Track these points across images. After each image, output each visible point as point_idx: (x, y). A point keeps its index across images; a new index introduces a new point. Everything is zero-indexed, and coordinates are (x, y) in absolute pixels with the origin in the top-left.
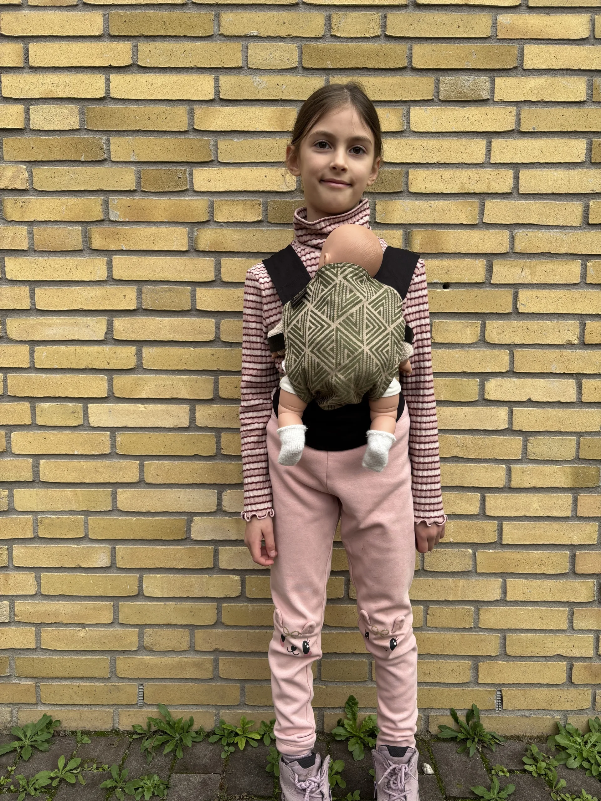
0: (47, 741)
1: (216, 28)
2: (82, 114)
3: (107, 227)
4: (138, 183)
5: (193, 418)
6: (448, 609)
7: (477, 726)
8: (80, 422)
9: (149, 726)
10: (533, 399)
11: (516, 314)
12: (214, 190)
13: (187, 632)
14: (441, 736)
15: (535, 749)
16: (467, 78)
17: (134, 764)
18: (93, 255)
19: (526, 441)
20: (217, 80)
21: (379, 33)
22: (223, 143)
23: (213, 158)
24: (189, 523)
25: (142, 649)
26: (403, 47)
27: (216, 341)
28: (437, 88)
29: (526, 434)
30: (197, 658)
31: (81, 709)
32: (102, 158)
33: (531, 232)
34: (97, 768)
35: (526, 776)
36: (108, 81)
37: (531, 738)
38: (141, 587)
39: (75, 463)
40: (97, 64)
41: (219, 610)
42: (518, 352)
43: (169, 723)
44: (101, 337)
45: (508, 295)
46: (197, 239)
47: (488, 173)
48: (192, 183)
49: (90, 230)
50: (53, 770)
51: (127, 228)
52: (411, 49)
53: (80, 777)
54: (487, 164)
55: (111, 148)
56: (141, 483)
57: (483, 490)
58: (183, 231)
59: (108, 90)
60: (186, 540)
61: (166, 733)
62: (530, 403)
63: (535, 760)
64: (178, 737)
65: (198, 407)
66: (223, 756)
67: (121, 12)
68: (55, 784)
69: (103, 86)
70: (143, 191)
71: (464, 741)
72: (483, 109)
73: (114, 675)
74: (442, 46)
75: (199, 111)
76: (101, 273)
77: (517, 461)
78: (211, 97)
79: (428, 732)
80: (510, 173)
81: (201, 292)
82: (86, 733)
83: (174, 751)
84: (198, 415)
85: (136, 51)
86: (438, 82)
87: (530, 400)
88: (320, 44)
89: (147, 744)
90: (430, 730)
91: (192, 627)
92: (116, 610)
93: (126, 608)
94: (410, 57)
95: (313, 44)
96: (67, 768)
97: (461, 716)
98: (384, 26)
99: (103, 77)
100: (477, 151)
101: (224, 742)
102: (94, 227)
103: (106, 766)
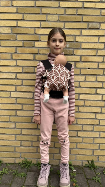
0: (0, 165)
1: (41, 12)
2: (11, 29)
3: (16, 54)
4: (23, 45)
5: (33, 96)
6: (88, 139)
7: (93, 164)
8: (9, 96)
9: (22, 162)
11: (104, 75)
12: (39, 47)
13: (31, 142)
14: (85, 166)
16: (94, 24)
17: (19, 170)
18: (13, 60)
20: (41, 23)
21: (76, 13)
22: (41, 37)
23: (39, 40)
24: (32, 118)
25: (21, 146)
26: (81, 17)
28: (88, 26)
30: (32, 148)
31: (8, 158)
32: (15, 39)
34: (11, 171)
35: (104, 175)
36: (17, 22)
38: (21, 132)
39: (8, 105)
40: (15, 19)
41: (38, 137)
42: (104, 83)
44: (14, 78)
45: (102, 71)
46: (35, 57)
47: (98, 44)
48: (35, 45)
49: (12, 55)
50: (2, 171)
51: (20, 54)
52: (83, 17)
53: (8, 173)
54: (99, 42)
55: (18, 37)
56: (22, 110)
57: (96, 113)
58: (33, 55)
59: (17, 24)
60: (31, 122)
61: (26, 164)
64: (28, 165)
66: (38, 169)
67: (20, 8)
68: (2, 174)
69: (16, 24)
71: (90, 167)
72: (98, 30)
73: (15, 151)
74: (90, 16)
75: (37, 29)
76: (15, 64)
77: (103, 107)
78: (39, 26)
79: (83, 165)
80: (103, 44)
82: (9, 163)
83: (28, 168)
85: (23, 16)
86: (88, 24)
88: (63, 16)
89: (22, 166)
91: (32, 141)
92: (16, 137)
93: (18, 136)
94: (82, 19)
95: (62, 16)
96: (5, 170)
97: (90, 162)
98: (77, 12)
99: (16, 22)
100: (96, 39)
101: (38, 166)
102: (13, 54)
103: (13, 170)
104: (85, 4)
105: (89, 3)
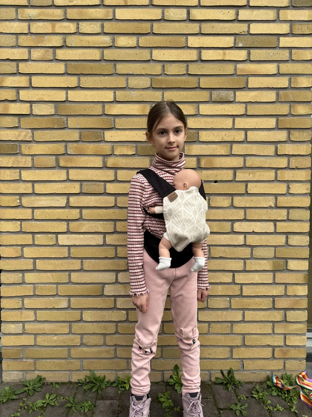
0: (40, 387)
1: (114, 70)
2: (56, 108)
3: (67, 157)
4: (80, 137)
5: (105, 241)
6: (219, 325)
7: (232, 377)
8: (55, 243)
9: (86, 379)
10: (255, 231)
11: (247, 194)
12: (113, 140)
13: (102, 337)
14: (217, 382)
15: (258, 387)
16: (223, 92)
17: (79, 397)
18: (59, 169)
19: (252, 250)
20: (115, 93)
21: (185, 73)
22: (117, 120)
23: (113, 126)
24: (103, 287)
25: (82, 344)
26: (195, 79)
27: (115, 206)
28: (211, 96)
29: (252, 247)
30: (107, 348)
31: (55, 372)
32: (64, 127)
33: (253, 158)
34: (63, 399)
35: (253, 400)
36: (67, 93)
37: (257, 383)
38: (81, 316)
39: (52, 261)
40: (63, 86)
41: (117, 326)
42: (247, 210)
43: (94, 378)
44: (64, 205)
45: (243, 186)
46: (106, 162)
47: (233, 132)
48: (104, 138)
50: (44, 400)
51: (75, 157)
52: (199, 80)
53: (56, 403)
54: (233, 129)
55: (69, 122)
56: (81, 270)
57: (234, 272)
58: (100, 159)
59: (67, 97)
60: (102, 295)
61: (93, 383)
62: (254, 233)
63: (258, 392)
64: (99, 384)
65: (107, 236)
66: (119, 392)
67: (73, 63)
68: (45, 405)
69: (65, 96)
70: (82, 141)
71: (226, 384)
72: (231, 105)
73: (69, 356)
74: (213, 78)
75: (107, 106)
76: (64, 177)
77: (248, 259)
78: (112, 100)
79: (211, 380)
80: (243, 133)
81: (108, 185)
82: (57, 383)
83: (97, 391)
84: (107, 239)
85: (79, 80)
86: (211, 94)
87: (253, 232)
88: (160, 78)
89: (85, 387)
90: (212, 379)
91: (105, 335)
92: (70, 327)
93: (75, 326)
94: (199, 83)
95: (157, 77)
96: (50, 399)
97: (225, 373)
98: (187, 70)
99: (65, 92)
100: (228, 123)
101: (119, 386)
102: (60, 157)
103: (67, 398)
104: (202, 54)
105: (211, 52)
